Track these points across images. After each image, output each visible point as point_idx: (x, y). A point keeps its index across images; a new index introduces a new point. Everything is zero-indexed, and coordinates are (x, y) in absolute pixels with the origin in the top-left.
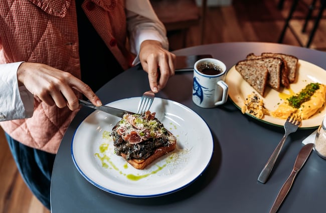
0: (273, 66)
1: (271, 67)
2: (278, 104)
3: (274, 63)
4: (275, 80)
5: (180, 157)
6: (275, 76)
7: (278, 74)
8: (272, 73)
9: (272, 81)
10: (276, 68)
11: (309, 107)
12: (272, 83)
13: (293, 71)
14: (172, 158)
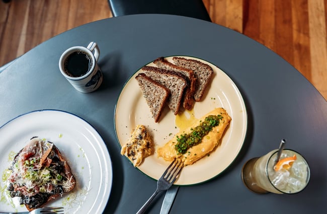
0: (176, 86)
1: (174, 86)
2: (176, 128)
3: (177, 83)
4: (175, 103)
5: (78, 199)
6: (175, 99)
7: (179, 98)
8: (173, 94)
9: (171, 104)
10: (179, 90)
11: (195, 155)
12: (171, 106)
13: (201, 88)
14: (69, 199)
